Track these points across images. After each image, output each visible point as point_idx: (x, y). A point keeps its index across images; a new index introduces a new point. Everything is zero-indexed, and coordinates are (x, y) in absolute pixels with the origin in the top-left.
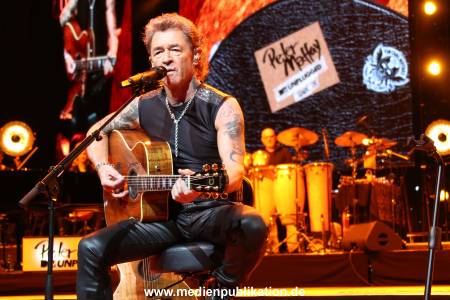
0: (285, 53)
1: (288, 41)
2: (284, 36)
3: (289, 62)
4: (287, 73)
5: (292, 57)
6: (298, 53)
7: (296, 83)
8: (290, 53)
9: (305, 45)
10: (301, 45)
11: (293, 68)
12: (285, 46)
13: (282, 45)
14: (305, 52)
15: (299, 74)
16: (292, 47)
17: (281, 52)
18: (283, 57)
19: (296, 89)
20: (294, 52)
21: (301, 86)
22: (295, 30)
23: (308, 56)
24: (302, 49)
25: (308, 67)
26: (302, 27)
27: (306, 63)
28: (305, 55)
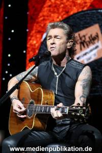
0: (81, 39)
1: (83, 33)
2: (80, 30)
3: (82, 43)
4: (81, 49)
5: (84, 41)
6: (87, 39)
7: (85, 54)
8: (83, 39)
9: (91, 35)
10: (89, 35)
11: (84, 47)
12: (81, 35)
13: (79, 35)
14: (91, 38)
15: (87, 50)
16: (84, 36)
17: (79, 38)
18: (80, 41)
19: (86, 57)
20: (85, 39)
21: (88, 56)
22: (87, 27)
23: (92, 41)
24: (89, 38)
25: (92, 47)
26: (90, 26)
27: (91, 44)
28: (91, 40)
